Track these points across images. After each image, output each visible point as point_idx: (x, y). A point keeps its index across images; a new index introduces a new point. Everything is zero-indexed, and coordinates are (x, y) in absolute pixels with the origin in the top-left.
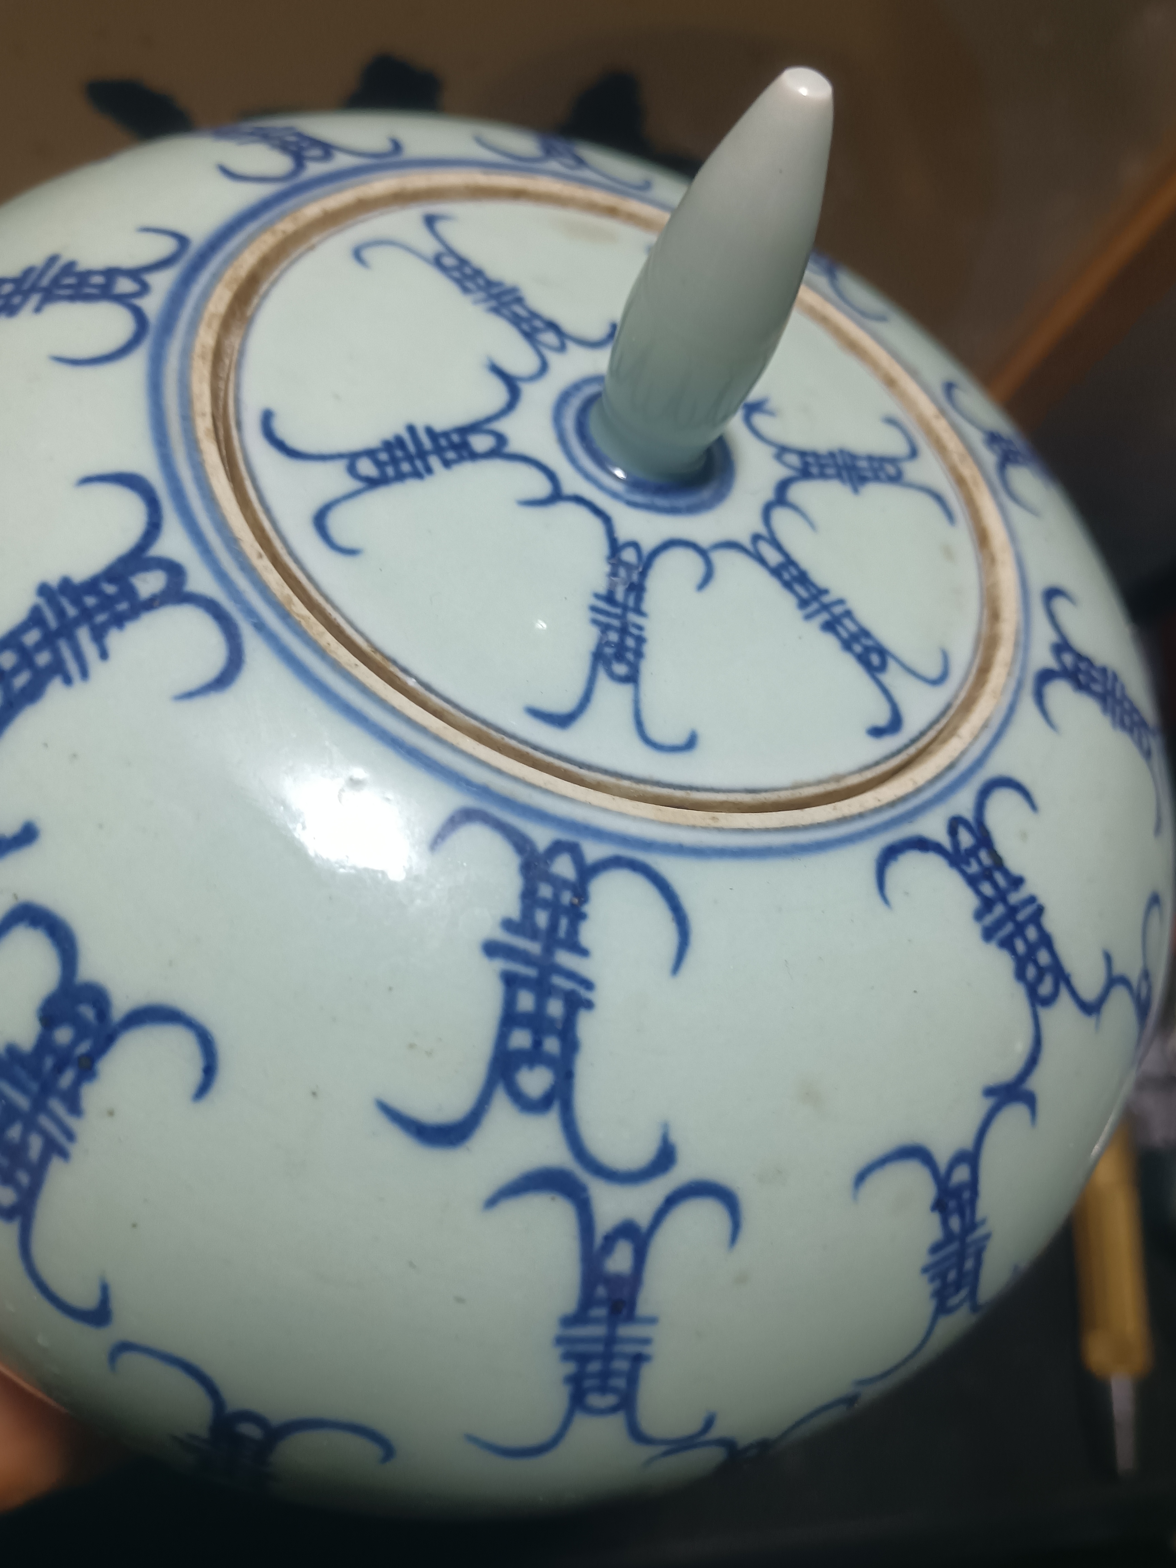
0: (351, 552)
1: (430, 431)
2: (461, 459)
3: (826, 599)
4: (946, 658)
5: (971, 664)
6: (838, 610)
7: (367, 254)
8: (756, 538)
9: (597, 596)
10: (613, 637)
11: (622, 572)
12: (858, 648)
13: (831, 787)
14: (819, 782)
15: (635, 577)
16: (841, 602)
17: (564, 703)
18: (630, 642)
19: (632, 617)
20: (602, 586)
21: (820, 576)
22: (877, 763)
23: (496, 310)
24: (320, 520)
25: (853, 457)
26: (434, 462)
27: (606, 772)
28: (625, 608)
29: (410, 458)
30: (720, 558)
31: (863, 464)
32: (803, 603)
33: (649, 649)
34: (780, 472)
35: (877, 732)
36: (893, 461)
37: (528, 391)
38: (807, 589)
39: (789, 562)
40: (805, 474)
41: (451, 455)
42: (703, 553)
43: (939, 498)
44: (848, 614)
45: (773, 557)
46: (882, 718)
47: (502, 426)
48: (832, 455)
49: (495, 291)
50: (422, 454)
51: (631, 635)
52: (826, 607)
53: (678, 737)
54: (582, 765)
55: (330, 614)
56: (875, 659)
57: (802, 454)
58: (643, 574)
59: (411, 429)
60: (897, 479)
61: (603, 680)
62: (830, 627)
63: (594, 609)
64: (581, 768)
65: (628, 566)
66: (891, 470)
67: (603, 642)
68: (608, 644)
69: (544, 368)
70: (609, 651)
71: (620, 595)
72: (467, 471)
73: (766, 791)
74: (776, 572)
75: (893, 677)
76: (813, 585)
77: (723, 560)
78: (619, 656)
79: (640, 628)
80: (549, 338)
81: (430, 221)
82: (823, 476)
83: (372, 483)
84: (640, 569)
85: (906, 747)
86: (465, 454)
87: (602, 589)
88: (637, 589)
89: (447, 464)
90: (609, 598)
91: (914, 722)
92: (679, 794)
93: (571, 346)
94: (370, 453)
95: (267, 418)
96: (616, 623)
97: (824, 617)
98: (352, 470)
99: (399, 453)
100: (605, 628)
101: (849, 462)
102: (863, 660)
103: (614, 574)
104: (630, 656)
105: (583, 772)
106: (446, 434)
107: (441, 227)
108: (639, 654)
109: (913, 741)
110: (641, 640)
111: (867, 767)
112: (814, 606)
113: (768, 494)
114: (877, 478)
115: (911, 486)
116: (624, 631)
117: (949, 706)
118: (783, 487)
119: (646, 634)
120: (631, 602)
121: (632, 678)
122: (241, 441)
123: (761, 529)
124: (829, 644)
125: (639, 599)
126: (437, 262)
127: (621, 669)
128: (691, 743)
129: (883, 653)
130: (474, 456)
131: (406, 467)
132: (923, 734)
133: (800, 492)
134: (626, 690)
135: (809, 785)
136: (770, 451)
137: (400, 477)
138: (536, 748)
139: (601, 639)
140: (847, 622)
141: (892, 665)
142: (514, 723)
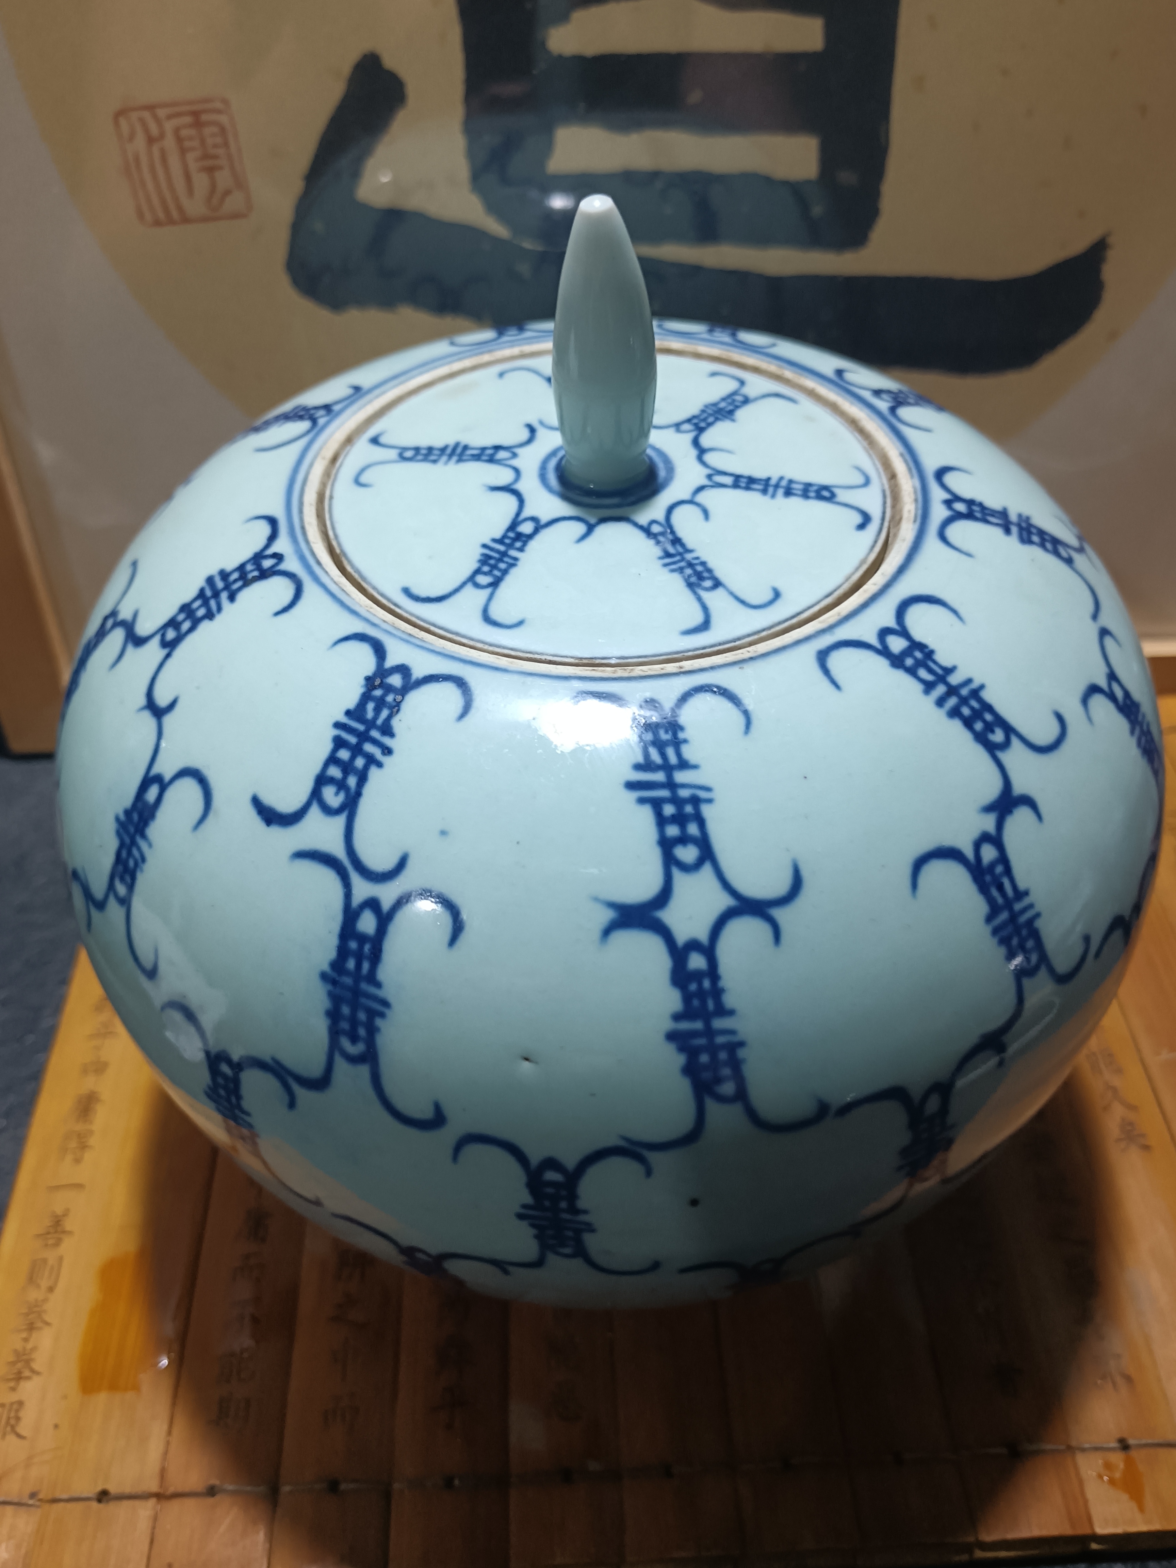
0: (520, 623)
1: (494, 540)
2: (525, 544)
3: (773, 482)
4: (859, 469)
5: (874, 464)
6: (784, 483)
7: (363, 479)
8: (709, 477)
9: (661, 558)
10: (689, 571)
11: (661, 538)
12: (812, 494)
13: (865, 567)
14: (857, 569)
15: (670, 537)
16: (781, 478)
17: (698, 618)
18: (699, 568)
19: (689, 556)
20: (657, 551)
21: (759, 473)
22: (876, 542)
23: (460, 460)
24: (487, 618)
25: (715, 404)
26: (513, 553)
27: (749, 635)
28: (680, 554)
29: (500, 560)
30: (700, 498)
31: (722, 405)
32: (764, 491)
33: (711, 564)
34: (689, 437)
35: (862, 527)
36: (735, 393)
37: (520, 486)
38: (759, 484)
39: (737, 478)
40: (701, 430)
41: (518, 544)
42: (691, 502)
43: (777, 395)
44: (791, 481)
45: (728, 480)
46: (858, 519)
47: (527, 513)
48: (703, 411)
49: (449, 451)
50: (504, 554)
51: (696, 564)
52: (777, 486)
53: (770, 595)
54: (734, 641)
55: (540, 659)
56: (826, 494)
57: (689, 421)
58: (673, 532)
59: (485, 546)
60: (746, 401)
61: (705, 595)
62: (788, 493)
63: (665, 565)
64: (735, 642)
65: (662, 534)
66: (739, 398)
67: (687, 577)
68: (689, 576)
69: (517, 471)
70: (693, 579)
71: (671, 550)
72: (533, 545)
73: (835, 590)
74: (736, 485)
75: (843, 496)
76: (761, 480)
77: (706, 498)
78: (700, 577)
79: (697, 558)
80: (502, 455)
81: (375, 441)
82: (710, 425)
83: (495, 584)
84: (669, 531)
85: (882, 524)
86: (524, 539)
87: (661, 553)
88: (677, 541)
89: (521, 550)
90: (668, 555)
91: (875, 510)
92: (794, 621)
93: (518, 451)
94: (477, 572)
95: (407, 592)
96: (683, 564)
97: (781, 492)
98: (477, 586)
99: (492, 562)
100: (681, 570)
101: (714, 408)
102: (820, 497)
103: (658, 543)
104: (706, 575)
105: (738, 643)
106: (505, 536)
107: (383, 440)
108: (709, 571)
109: (883, 519)
110: (703, 564)
111: (873, 547)
112: (771, 490)
113: (694, 453)
114: (737, 407)
115: (756, 399)
116: (690, 565)
117: (884, 492)
118: (696, 443)
119: (703, 559)
120: (680, 549)
121: (717, 584)
122: (407, 612)
123: (708, 471)
124: (795, 502)
125: (683, 545)
126: (402, 458)
127: (708, 583)
128: (777, 594)
129: (826, 488)
130: (530, 537)
131: (502, 566)
132: (884, 513)
133: (706, 440)
134: (720, 591)
135: (853, 574)
136: (672, 431)
137: (505, 572)
138: (704, 648)
139: (684, 577)
140: (794, 486)
141: (837, 491)
142: (683, 644)
